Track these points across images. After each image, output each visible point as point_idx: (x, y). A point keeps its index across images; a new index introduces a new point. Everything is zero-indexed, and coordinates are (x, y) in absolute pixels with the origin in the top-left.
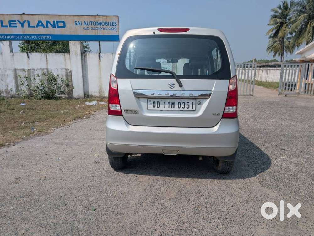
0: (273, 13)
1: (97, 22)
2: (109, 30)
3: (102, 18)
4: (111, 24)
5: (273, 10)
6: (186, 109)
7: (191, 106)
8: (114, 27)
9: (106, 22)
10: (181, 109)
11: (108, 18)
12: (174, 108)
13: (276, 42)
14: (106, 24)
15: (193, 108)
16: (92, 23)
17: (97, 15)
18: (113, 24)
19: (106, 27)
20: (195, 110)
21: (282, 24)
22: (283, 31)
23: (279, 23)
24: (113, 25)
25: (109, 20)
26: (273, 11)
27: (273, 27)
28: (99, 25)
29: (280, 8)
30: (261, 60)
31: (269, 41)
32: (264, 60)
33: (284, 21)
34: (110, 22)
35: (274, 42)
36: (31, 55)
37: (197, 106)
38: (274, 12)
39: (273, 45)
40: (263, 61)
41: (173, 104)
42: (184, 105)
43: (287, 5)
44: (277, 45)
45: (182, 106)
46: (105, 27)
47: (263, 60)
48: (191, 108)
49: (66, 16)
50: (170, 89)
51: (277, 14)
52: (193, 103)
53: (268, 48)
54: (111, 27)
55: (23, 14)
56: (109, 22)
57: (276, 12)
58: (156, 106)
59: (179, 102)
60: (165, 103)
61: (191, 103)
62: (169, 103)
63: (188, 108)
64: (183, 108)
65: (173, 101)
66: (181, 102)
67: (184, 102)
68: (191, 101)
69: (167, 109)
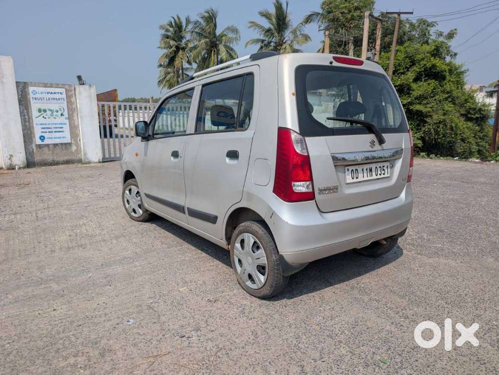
0: (163, 32)
5: (162, 27)
6: (382, 176)
7: (386, 171)
10: (379, 177)
12: (372, 176)
13: (169, 73)
20: (389, 176)
21: (178, 48)
22: (180, 59)
23: (174, 47)
26: (163, 29)
27: (165, 51)
29: (171, 25)
30: (141, 99)
31: (160, 71)
32: (146, 99)
33: (179, 44)
35: (167, 73)
38: (165, 30)
39: (165, 77)
40: (144, 100)
41: (371, 170)
42: (381, 171)
43: (181, 23)
44: (170, 78)
45: (379, 172)
47: (144, 98)
48: (386, 175)
50: (372, 149)
51: (169, 34)
52: (387, 167)
53: (159, 81)
57: (167, 30)
58: (355, 176)
59: (376, 167)
60: (363, 170)
61: (386, 166)
62: (367, 170)
63: (384, 174)
64: (380, 175)
65: (370, 167)
66: (378, 167)
67: (380, 167)
68: (386, 164)
69: (366, 178)
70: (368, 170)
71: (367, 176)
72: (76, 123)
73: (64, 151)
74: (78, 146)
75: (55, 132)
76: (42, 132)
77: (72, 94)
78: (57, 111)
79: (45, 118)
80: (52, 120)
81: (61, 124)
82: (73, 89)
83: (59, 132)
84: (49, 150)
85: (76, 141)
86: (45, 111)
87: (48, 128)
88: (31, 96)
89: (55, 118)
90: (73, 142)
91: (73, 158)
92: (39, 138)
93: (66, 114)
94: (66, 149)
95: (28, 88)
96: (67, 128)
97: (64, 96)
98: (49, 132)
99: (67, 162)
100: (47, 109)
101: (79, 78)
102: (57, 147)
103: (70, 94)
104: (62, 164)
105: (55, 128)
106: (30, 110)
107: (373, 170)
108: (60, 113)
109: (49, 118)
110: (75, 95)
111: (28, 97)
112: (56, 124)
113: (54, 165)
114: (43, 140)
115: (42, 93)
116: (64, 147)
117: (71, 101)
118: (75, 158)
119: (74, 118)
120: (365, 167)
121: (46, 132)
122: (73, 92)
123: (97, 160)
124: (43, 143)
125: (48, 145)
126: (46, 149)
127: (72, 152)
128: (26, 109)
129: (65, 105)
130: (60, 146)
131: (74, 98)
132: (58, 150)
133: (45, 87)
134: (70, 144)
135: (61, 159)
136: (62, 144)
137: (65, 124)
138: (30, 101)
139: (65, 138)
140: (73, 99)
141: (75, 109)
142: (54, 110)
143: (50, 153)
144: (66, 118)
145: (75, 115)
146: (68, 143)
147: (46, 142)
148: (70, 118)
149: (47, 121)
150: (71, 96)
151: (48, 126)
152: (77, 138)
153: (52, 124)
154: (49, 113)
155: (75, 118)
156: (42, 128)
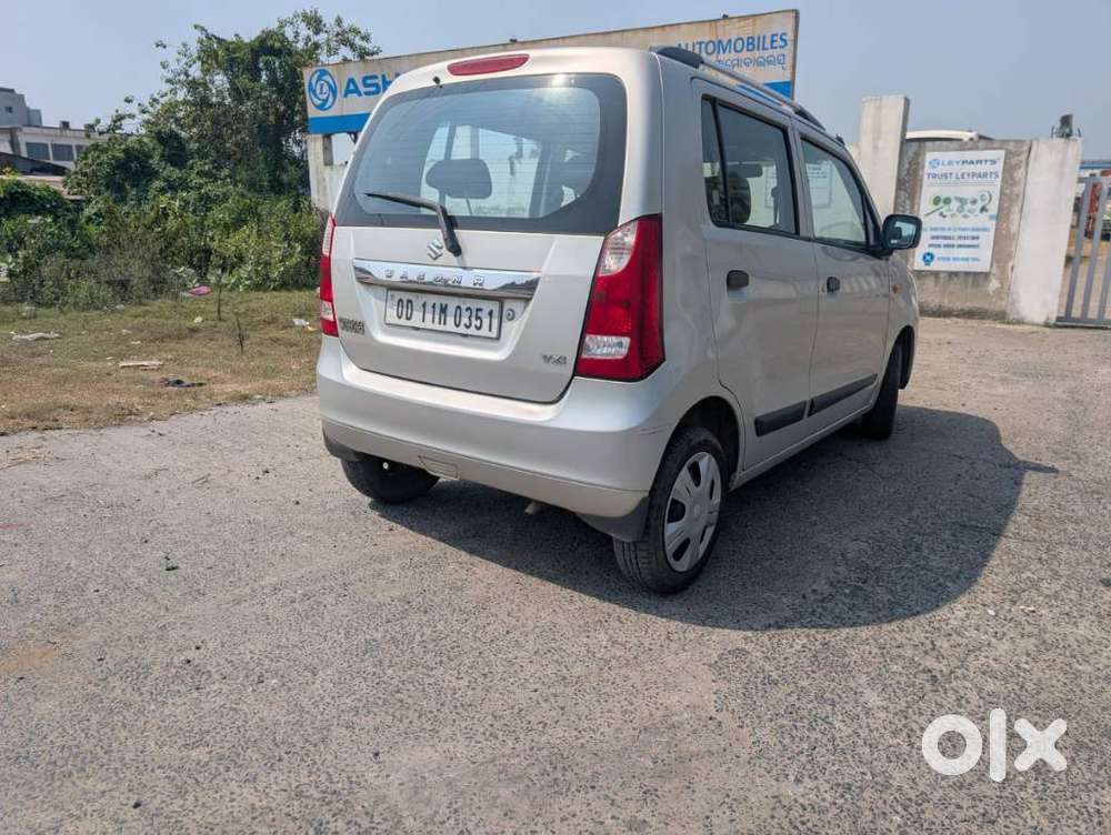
1: (720, 42)
2: (759, 64)
3: (737, 25)
4: (768, 45)
6: (472, 331)
7: (486, 321)
8: (776, 53)
9: (749, 38)
10: (462, 329)
11: (759, 22)
12: (445, 323)
14: (748, 44)
15: (490, 330)
16: (703, 46)
17: (725, 17)
18: (773, 41)
19: (749, 54)
20: (495, 336)
24: (775, 45)
25: (761, 29)
28: (724, 52)
34: (764, 37)
36: (520, 163)
37: (503, 324)
41: (444, 310)
42: (470, 318)
45: (465, 320)
46: (745, 55)
48: (484, 331)
49: (626, 34)
50: (430, 261)
52: (491, 314)
54: (766, 54)
55: (512, 40)
56: (759, 39)
58: (404, 313)
59: (458, 307)
60: (424, 305)
61: (486, 311)
62: (434, 306)
63: (478, 328)
64: (468, 327)
65: (444, 303)
66: (464, 307)
67: (468, 309)
68: (487, 306)
69: (428, 324)
70: (438, 310)
71: (433, 321)
72: (1014, 229)
73: (969, 290)
74: (1003, 279)
75: (960, 246)
76: (931, 246)
77: (1021, 162)
78: (974, 202)
79: (945, 217)
80: (960, 222)
81: (978, 230)
82: (1026, 148)
83: (969, 246)
84: (937, 282)
85: (1003, 270)
86: (947, 201)
87: (945, 238)
88: (928, 169)
89: (965, 216)
90: (994, 271)
91: (986, 306)
92: (921, 257)
93: (993, 208)
94: (976, 284)
95: (925, 154)
96: (987, 240)
97: (999, 167)
98: (946, 246)
99: (970, 314)
100: (952, 198)
101: (1066, 121)
102: (955, 279)
103: (1015, 160)
104: (957, 316)
105: (960, 237)
106: (917, 201)
107: (451, 310)
108: (979, 205)
109: (952, 216)
110: (1027, 164)
111: (920, 173)
112: (964, 229)
113: (939, 316)
114: (928, 263)
115: (950, 163)
116: (970, 280)
117: (1013, 179)
118: (992, 307)
119: (1012, 217)
120: (431, 299)
121: (939, 246)
122: (1023, 157)
123: (1041, 319)
124: (927, 268)
125: (936, 274)
126: (930, 282)
127: (987, 295)
128: (909, 198)
129: (995, 186)
130: (962, 279)
131: (1023, 169)
132: (955, 286)
133: (960, 150)
134: (986, 275)
135: (958, 305)
136: (967, 274)
137: (985, 230)
138: (921, 180)
139: (978, 260)
140: (1019, 174)
141: (1017, 195)
142: (966, 200)
143: (937, 289)
144: (991, 217)
145: (1016, 209)
146: (982, 273)
147: (935, 266)
148: (1002, 216)
149: (948, 222)
150: (1018, 166)
151: (946, 233)
152: (1007, 263)
153: (955, 230)
154: (955, 205)
155: (1015, 216)
156: (933, 238)
